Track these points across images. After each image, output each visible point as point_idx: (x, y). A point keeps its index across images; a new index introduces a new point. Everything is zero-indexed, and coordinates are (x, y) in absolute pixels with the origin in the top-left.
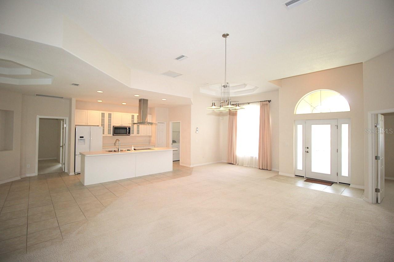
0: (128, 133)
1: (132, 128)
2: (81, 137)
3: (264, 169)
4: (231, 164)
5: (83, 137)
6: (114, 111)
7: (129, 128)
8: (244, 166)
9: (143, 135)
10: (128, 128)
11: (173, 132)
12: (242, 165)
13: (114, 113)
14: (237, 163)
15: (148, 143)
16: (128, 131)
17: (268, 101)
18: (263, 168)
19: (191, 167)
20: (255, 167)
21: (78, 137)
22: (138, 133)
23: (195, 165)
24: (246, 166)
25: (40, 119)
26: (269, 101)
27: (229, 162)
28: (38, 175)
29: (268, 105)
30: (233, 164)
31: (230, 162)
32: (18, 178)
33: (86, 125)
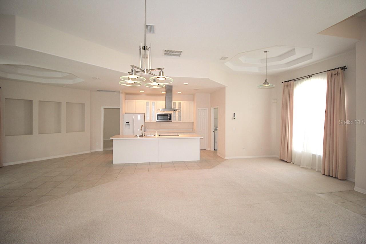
0: (169, 120)
1: (173, 115)
2: (127, 123)
3: (332, 177)
4: (283, 161)
5: (128, 123)
6: (157, 100)
7: (171, 115)
8: (301, 166)
9: (184, 121)
10: (169, 115)
11: (214, 118)
12: (299, 165)
13: (157, 101)
14: (293, 160)
15: (192, 130)
16: (169, 117)
17: (341, 68)
18: (331, 175)
19: (225, 159)
20: (318, 171)
21: (125, 123)
22: (180, 119)
23: (230, 158)
24: (305, 167)
25: (104, 109)
26: (344, 68)
27: (281, 159)
28: (104, 150)
29: (341, 75)
30: (286, 162)
31: (283, 159)
32: (89, 152)
33: (135, 112)
